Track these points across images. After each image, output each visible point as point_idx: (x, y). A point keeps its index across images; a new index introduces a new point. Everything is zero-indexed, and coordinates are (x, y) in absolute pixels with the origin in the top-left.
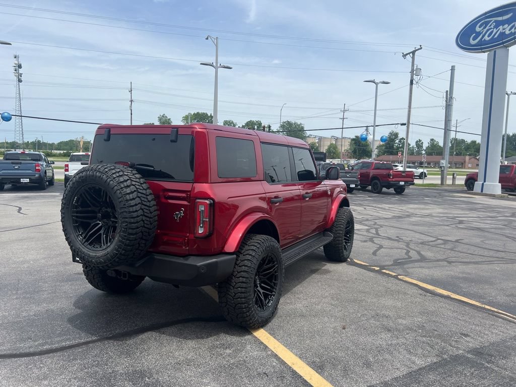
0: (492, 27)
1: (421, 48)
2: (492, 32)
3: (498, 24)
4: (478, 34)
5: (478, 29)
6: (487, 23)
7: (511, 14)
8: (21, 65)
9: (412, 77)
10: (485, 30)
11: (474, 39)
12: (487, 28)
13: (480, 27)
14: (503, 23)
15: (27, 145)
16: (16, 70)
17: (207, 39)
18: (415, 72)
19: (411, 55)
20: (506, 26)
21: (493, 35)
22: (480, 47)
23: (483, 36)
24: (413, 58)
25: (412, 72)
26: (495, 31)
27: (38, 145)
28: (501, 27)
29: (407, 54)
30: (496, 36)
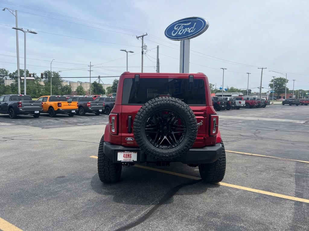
0: (182, 28)
1: (147, 35)
2: (182, 31)
3: (185, 27)
4: (176, 31)
5: (175, 28)
6: (179, 26)
7: (191, 23)
9: (142, 50)
10: (179, 29)
11: (174, 33)
12: (180, 28)
13: (176, 27)
14: (187, 27)
17: (4, 10)
18: (144, 47)
19: (141, 37)
20: (189, 28)
21: (183, 32)
22: (176, 38)
23: (178, 33)
24: (142, 39)
25: (142, 47)
26: (183, 30)
28: (186, 29)
29: (139, 37)
30: (184, 33)
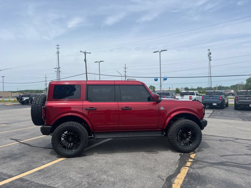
8: (211, 53)
15: (215, 88)
16: (209, 56)
27: (220, 88)
